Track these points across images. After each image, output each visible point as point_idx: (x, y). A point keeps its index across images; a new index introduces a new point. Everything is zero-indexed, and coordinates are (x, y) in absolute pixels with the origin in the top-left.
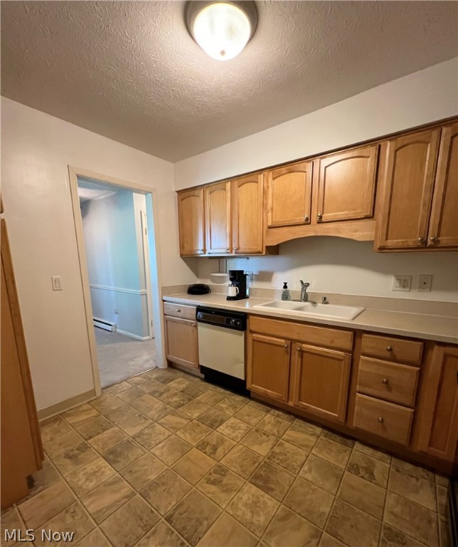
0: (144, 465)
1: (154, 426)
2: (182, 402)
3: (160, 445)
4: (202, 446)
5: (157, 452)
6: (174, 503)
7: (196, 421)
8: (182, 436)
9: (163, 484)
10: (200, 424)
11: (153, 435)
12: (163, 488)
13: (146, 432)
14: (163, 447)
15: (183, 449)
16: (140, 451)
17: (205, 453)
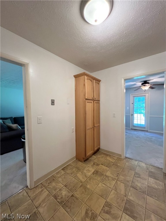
0: (93, 182)
1: (114, 180)
2: (138, 188)
3: (104, 185)
4: (108, 205)
5: (100, 185)
6: (78, 196)
7: (125, 198)
8: (112, 193)
9: (86, 191)
10: (125, 202)
11: (109, 181)
12: (84, 191)
13: (110, 178)
14: (103, 186)
15: (104, 195)
16: (99, 179)
17: (104, 206)
